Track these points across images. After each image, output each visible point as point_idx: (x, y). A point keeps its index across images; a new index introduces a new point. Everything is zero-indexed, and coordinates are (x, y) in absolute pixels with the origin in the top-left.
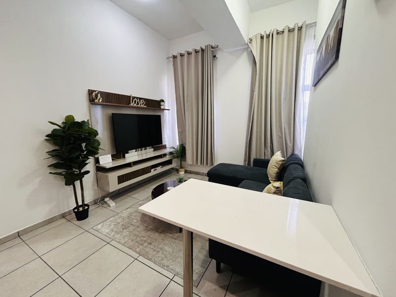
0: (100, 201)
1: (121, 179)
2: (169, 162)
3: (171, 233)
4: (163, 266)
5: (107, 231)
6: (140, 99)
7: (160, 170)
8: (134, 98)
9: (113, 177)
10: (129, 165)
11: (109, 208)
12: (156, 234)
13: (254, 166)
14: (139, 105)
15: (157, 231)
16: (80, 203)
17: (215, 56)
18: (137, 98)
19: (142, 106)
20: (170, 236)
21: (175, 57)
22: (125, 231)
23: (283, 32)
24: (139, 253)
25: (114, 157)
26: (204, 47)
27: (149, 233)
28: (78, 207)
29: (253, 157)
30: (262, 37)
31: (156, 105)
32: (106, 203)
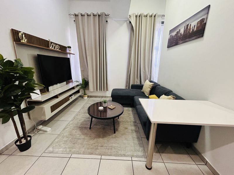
1: (53, 108)
2: (78, 92)
3: (109, 136)
4: (121, 155)
5: (62, 149)
6: (56, 44)
7: (74, 97)
8: (52, 43)
10: (56, 97)
11: (46, 133)
12: (101, 139)
13: (131, 88)
14: (56, 49)
15: (100, 137)
17: (107, 21)
18: (54, 43)
19: (58, 50)
20: (110, 137)
21: (76, 15)
22: (76, 145)
23: (152, 16)
24: (100, 155)
25: (42, 91)
26: (99, 13)
27: (95, 140)
28: (19, 139)
29: (131, 84)
30: (136, 16)
32: (40, 130)
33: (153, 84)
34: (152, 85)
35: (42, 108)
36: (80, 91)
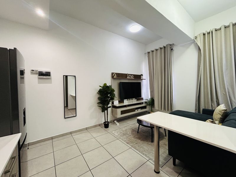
0: (113, 122)
1: (123, 113)
3: (147, 142)
4: (143, 154)
5: (117, 134)
6: (132, 75)
7: (140, 111)
8: (129, 74)
9: (119, 111)
10: (125, 106)
11: (116, 125)
12: (139, 140)
13: (203, 113)
14: (131, 78)
15: (140, 139)
16: (106, 121)
17: (172, 49)
18: (130, 74)
19: (132, 78)
20: (147, 143)
21: (149, 53)
22: (124, 136)
23: (221, 29)
24: (132, 146)
25: (120, 102)
26: (165, 46)
27: (136, 139)
28: (105, 122)
30: (204, 34)
31: (139, 77)
32: (115, 123)
33: (226, 110)
34: (223, 111)
35: (117, 110)
36: (147, 107)
